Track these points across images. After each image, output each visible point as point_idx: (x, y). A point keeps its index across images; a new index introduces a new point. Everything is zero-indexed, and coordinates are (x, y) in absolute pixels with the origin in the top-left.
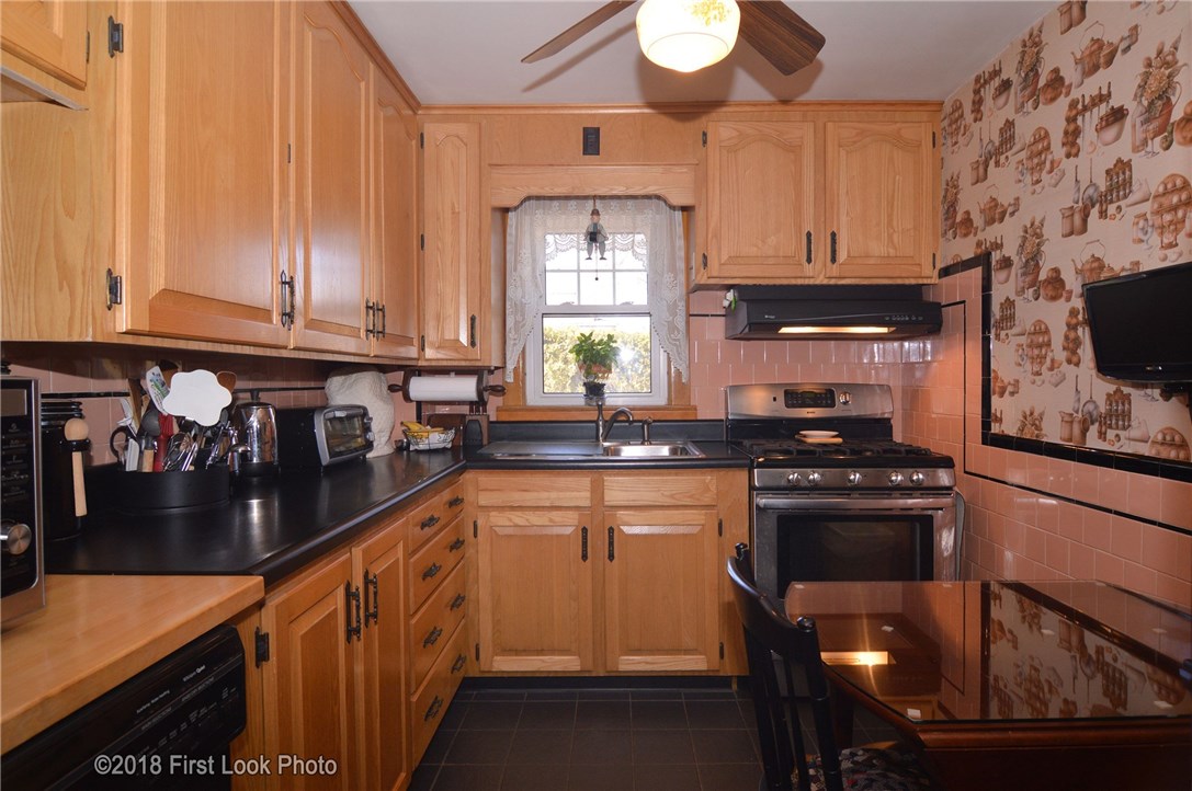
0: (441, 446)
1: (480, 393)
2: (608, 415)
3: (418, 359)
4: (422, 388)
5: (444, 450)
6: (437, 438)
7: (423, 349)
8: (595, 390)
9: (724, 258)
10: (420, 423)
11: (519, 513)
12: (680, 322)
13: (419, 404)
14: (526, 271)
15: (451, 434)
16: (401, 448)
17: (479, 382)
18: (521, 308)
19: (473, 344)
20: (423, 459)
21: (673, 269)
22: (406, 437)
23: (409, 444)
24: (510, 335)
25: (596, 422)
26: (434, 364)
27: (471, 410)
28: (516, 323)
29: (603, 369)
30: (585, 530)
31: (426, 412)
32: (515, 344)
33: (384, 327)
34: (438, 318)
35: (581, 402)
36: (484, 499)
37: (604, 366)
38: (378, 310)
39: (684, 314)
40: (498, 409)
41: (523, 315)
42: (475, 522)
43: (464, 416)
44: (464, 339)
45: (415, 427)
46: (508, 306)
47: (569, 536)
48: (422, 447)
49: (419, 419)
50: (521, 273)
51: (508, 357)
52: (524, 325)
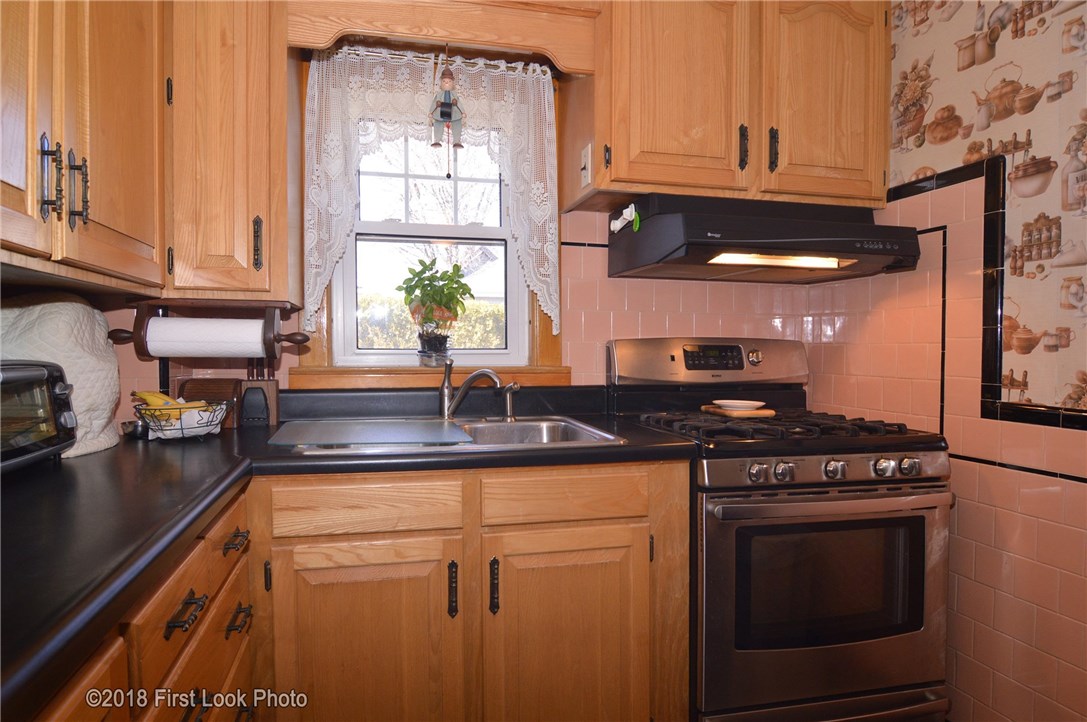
0: (203, 431)
1: (269, 344)
2: (458, 381)
3: (162, 287)
4: (169, 336)
5: (209, 437)
6: (196, 419)
7: (170, 270)
8: (434, 344)
9: (635, 151)
10: (166, 393)
11: (344, 545)
12: (551, 250)
13: (165, 362)
14: (335, 166)
15: (220, 411)
16: (132, 437)
17: (268, 327)
18: (325, 221)
19: (257, 264)
20: (172, 455)
21: (541, 177)
22: (142, 417)
23: (146, 428)
24: (311, 259)
25: (440, 390)
26: (189, 295)
27: (250, 374)
28: (320, 241)
29: (447, 314)
30: (453, 566)
31: (177, 375)
32: (318, 274)
33: (85, 202)
34: (196, 219)
35: (414, 361)
36: (284, 524)
37: (449, 308)
38: (73, 167)
39: (556, 240)
40: (292, 372)
41: (329, 232)
42: (267, 564)
43: (239, 382)
44: (243, 257)
45: (157, 401)
46: (307, 217)
47: (428, 578)
48: (169, 434)
49: (165, 387)
50: (326, 166)
51: (307, 293)
52: (329, 248)
